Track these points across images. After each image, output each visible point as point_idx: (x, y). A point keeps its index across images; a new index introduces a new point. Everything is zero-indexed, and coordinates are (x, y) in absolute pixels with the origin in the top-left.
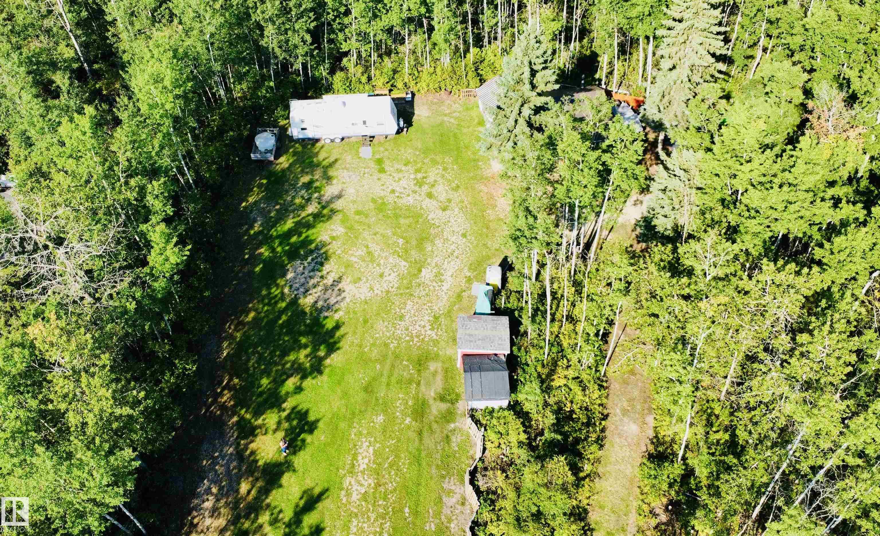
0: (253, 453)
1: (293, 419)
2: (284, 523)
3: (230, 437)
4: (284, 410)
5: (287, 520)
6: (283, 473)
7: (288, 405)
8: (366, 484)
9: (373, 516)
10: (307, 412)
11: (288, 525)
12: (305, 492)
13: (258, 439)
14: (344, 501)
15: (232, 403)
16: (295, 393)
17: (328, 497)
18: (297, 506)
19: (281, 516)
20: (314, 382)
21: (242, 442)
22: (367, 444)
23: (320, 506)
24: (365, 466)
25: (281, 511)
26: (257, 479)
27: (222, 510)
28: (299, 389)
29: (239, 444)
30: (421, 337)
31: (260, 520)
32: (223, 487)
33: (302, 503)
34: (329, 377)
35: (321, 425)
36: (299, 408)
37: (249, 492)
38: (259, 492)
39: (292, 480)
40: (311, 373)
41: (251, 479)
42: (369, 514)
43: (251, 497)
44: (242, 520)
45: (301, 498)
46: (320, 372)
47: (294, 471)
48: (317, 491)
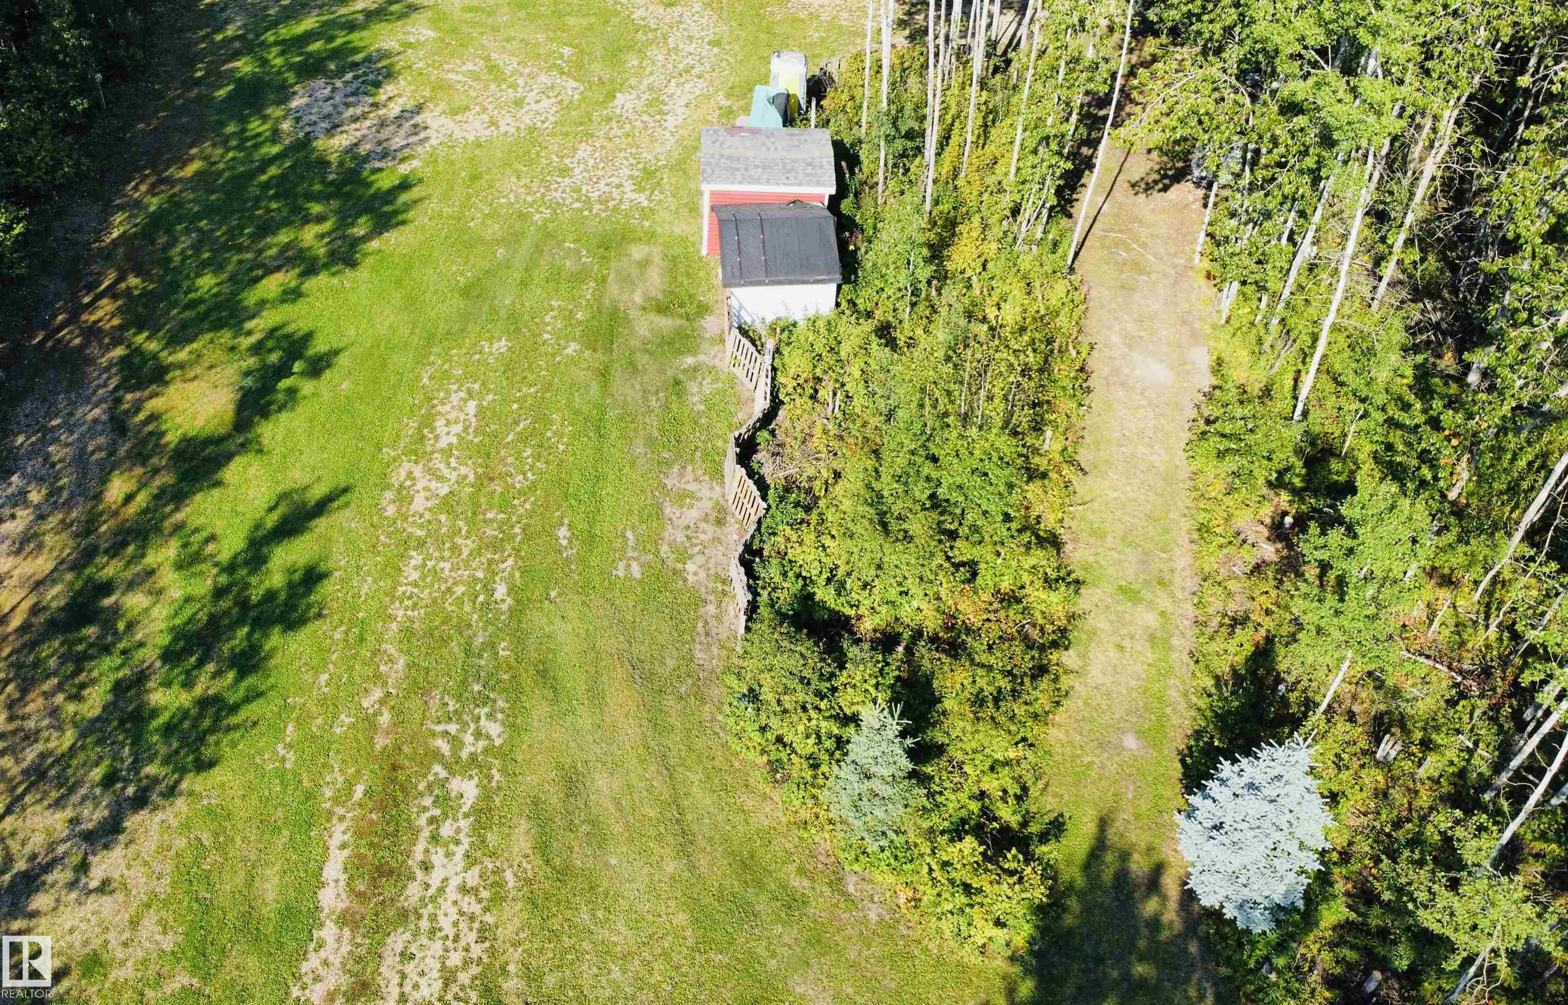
0: (154, 417)
1: (270, 351)
2: (216, 565)
3: (99, 387)
4: (249, 333)
5: (225, 557)
6: (230, 457)
7: (259, 325)
8: (453, 476)
9: (467, 546)
10: (308, 337)
11: (230, 568)
12: (283, 497)
13: (172, 389)
14: (391, 511)
15: (116, 322)
16: (283, 301)
17: (347, 505)
18: (258, 526)
19: (211, 548)
20: (335, 281)
21: (129, 397)
22: (462, 394)
23: (321, 524)
24: (454, 440)
25: (212, 538)
26: (156, 471)
27: (49, 540)
28: (292, 295)
29: (118, 401)
30: (611, 204)
31: (151, 559)
32: (61, 489)
33: (272, 520)
34: (373, 269)
35: (343, 360)
36: (290, 329)
37: (129, 498)
38: (159, 497)
39: (252, 471)
40: (326, 266)
41: (139, 471)
42: (459, 541)
43: (132, 509)
44: (102, 560)
45: (271, 509)
46: (352, 264)
47: (260, 451)
48: (318, 492)
